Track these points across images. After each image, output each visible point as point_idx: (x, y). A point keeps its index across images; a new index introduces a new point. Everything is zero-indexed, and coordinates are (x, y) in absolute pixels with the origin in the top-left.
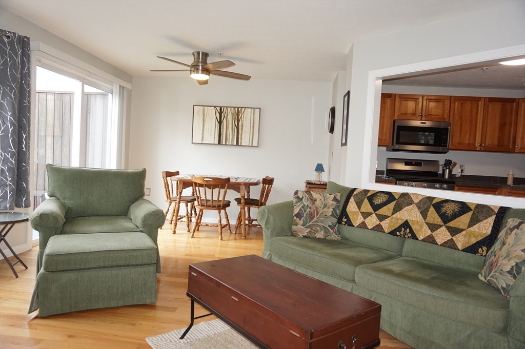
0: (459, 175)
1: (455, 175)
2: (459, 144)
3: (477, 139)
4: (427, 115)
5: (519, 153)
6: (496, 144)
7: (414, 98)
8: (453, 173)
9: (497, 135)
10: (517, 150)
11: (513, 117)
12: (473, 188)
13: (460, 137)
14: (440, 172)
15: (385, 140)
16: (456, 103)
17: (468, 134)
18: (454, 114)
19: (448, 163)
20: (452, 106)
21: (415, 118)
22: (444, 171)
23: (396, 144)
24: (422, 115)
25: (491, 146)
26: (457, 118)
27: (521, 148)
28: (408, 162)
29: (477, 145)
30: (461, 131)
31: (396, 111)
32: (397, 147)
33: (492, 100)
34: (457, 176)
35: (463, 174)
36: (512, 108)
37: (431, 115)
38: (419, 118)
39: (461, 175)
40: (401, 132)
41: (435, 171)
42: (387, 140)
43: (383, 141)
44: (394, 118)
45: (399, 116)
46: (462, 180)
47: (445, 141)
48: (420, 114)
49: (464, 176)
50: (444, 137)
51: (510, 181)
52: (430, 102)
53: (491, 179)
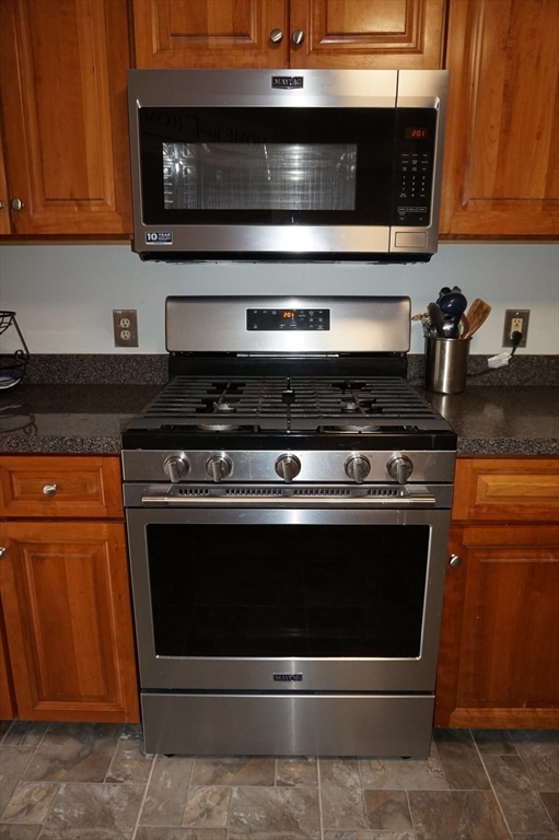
1: (481, 358)
2: (499, 201)
4: (316, 40)
8: (473, 354)
13: (502, 161)
15: (101, 201)
17: (544, 145)
22: (431, 344)
23: (147, 223)
24: (288, 41)
28: (261, 314)
30: (507, 131)
32: (156, 238)
34: (493, 363)
35: (519, 351)
37: (342, 33)
39: (514, 359)
42: (110, 201)
43: (93, 209)
44: (133, 63)
45: (162, 50)
46: (515, 381)
47: (418, 191)
48: (275, 31)
49: (527, 358)
50: (410, 166)
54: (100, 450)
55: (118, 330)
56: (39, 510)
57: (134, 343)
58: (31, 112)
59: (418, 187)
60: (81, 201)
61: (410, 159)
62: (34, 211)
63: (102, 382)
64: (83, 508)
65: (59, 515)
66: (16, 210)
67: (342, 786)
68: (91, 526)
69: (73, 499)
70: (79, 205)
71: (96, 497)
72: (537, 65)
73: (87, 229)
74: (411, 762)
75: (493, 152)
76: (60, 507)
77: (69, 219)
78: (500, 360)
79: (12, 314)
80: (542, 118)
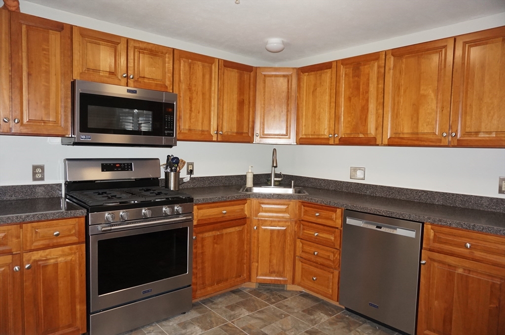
1: (182, 179)
2: (190, 130)
3: (212, 123)
4: (136, 78)
6: (235, 131)
7: (112, 41)
8: (180, 177)
9: (235, 118)
11: (252, 93)
12: (217, 204)
13: (190, 119)
14: (163, 176)
15: (55, 122)
16: (182, 61)
17: (200, 115)
18: (180, 81)
19: (173, 163)
20: (176, 66)
21: (116, 81)
22: (167, 174)
23: (81, 131)
24: (127, 77)
25: (229, 134)
26: (183, 86)
28: (107, 165)
29: (213, 132)
30: (191, 110)
31: (75, 63)
33: (228, 65)
34: (185, 180)
35: (192, 176)
36: (250, 79)
37: (144, 77)
38: (124, 81)
39: (191, 179)
40: (90, 108)
41: (155, 176)
46: (192, 186)
47: (170, 127)
48: (124, 73)
49: (194, 178)
50: (168, 119)
51: (249, 183)
52: (140, 54)
53: (226, 180)
54: (78, 215)
55: (34, 174)
57: (42, 179)
59: (170, 125)
60: (45, 121)
61: (168, 117)
63: (25, 198)
67: (169, 326)
70: (44, 123)
71: (75, 233)
72: (197, 94)
74: (186, 314)
75: (188, 116)
78: (187, 179)
80: (199, 108)
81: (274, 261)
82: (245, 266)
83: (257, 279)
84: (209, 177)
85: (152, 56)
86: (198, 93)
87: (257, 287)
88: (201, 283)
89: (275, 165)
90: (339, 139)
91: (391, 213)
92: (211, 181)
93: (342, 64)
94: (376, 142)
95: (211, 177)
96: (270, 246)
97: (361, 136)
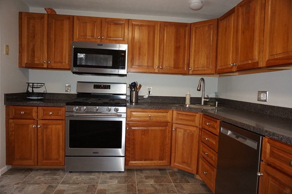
0: (146, 96)
2: (139, 66)
3: (155, 62)
4: (106, 38)
5: (192, 74)
6: (173, 66)
10: (191, 72)
13: (139, 59)
15: (65, 62)
16: (134, 26)
20: (130, 29)
22: (131, 93)
23: (74, 67)
24: (101, 38)
25: (168, 68)
27: (194, 70)
28: (96, 86)
29: (156, 67)
32: (75, 69)
35: (150, 95)
36: (185, 32)
37: (110, 37)
38: (99, 40)
39: (149, 97)
42: (67, 63)
43: (64, 64)
44: (73, 40)
45: (78, 38)
46: (150, 101)
48: (99, 36)
49: (152, 97)
50: (122, 59)
51: (188, 102)
52: (109, 25)
53: (175, 99)
54: (62, 106)
56: (48, 118)
58: (53, 46)
59: (123, 63)
60: (61, 62)
61: (122, 58)
62: (52, 64)
64: (57, 117)
65: (52, 119)
66: (48, 63)
67: (106, 175)
68: (58, 121)
69: (56, 116)
70: (61, 63)
71: (60, 115)
73: (62, 67)
74: (121, 173)
75: (137, 58)
76: (53, 117)
77: (59, 65)
78: (146, 97)
79: (44, 84)
80: (146, 53)
81: (185, 155)
82: (167, 154)
83: (174, 165)
84: (162, 96)
85: (115, 25)
86: (145, 44)
87: (177, 171)
88: (133, 157)
89: (199, 89)
90: (237, 67)
91: (243, 125)
92: (163, 99)
93: (240, 6)
94: (258, 65)
95: (164, 97)
96: (183, 144)
97: (250, 62)
